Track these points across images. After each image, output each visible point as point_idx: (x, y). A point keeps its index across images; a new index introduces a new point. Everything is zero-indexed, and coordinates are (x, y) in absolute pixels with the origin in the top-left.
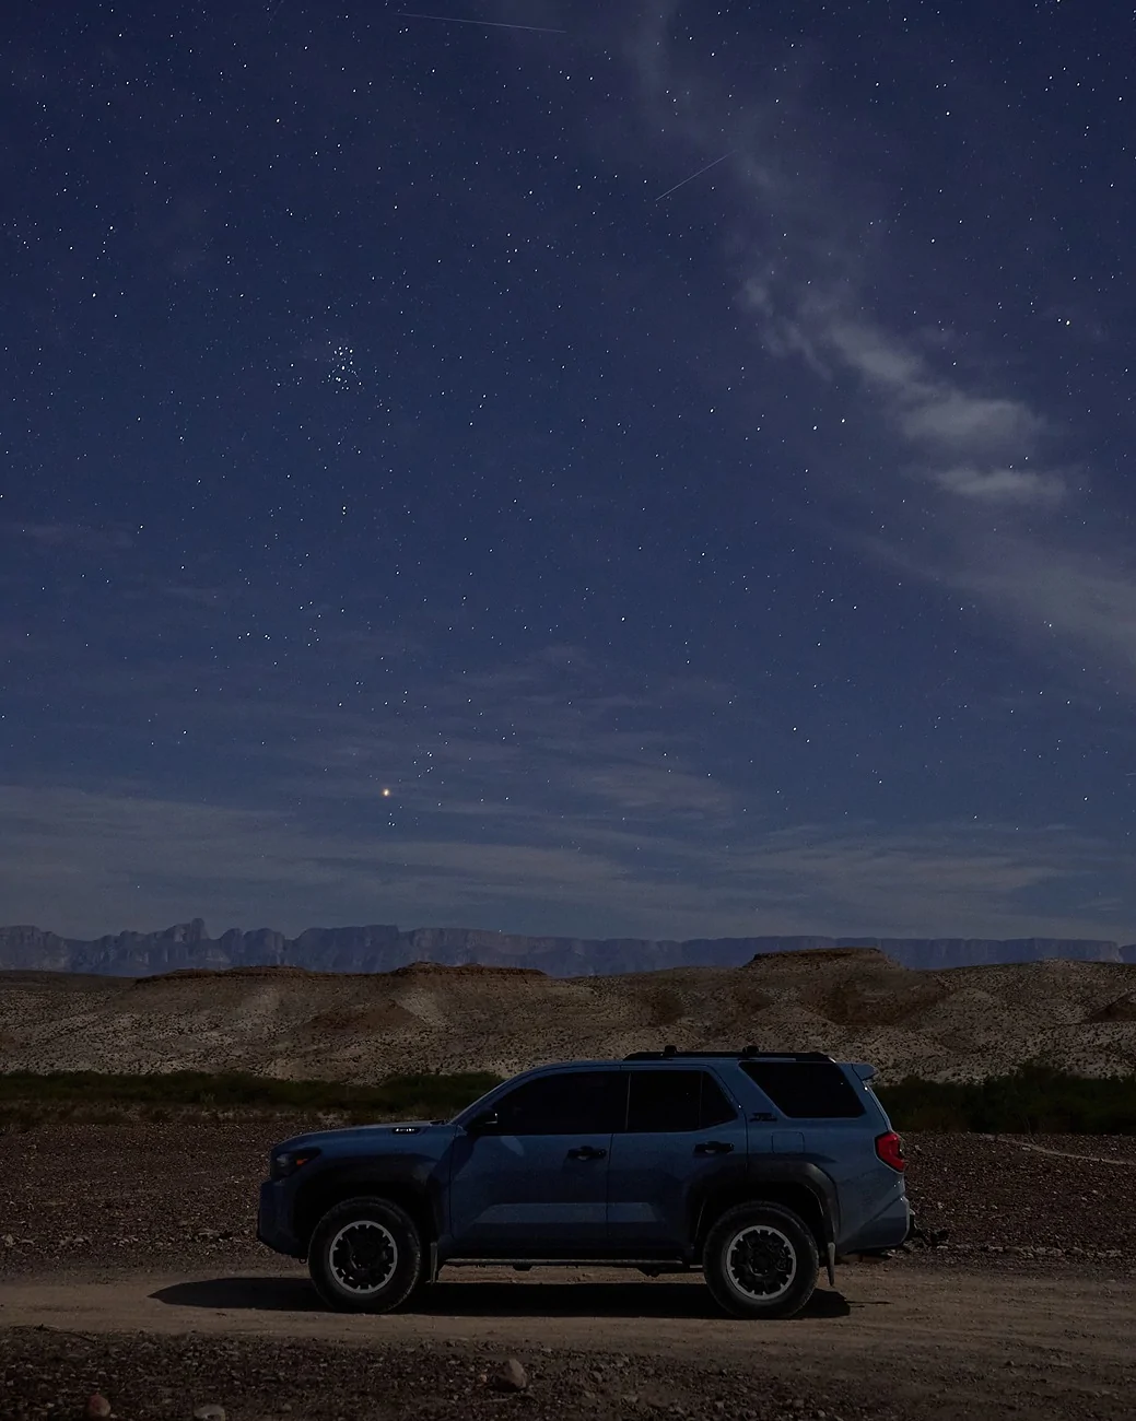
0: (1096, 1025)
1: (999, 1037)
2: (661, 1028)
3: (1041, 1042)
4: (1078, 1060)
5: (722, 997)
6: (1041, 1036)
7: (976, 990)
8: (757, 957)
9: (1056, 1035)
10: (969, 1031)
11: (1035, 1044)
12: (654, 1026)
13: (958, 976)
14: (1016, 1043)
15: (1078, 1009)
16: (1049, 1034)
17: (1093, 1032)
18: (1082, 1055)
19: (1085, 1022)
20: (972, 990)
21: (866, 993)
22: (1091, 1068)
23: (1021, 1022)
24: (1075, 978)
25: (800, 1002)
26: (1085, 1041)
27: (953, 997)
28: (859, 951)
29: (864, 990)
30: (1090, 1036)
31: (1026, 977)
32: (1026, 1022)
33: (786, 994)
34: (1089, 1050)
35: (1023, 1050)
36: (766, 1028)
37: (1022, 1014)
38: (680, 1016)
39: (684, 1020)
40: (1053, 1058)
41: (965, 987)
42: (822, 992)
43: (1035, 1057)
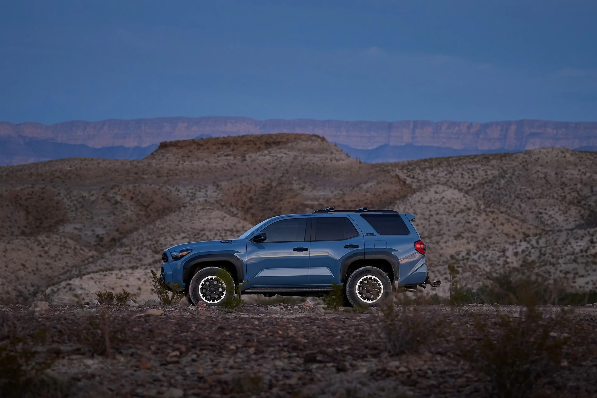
0: (592, 231)
1: (472, 246)
2: (40, 238)
3: (523, 251)
4: (567, 273)
5: (118, 198)
6: (524, 245)
7: (446, 188)
8: (164, 146)
9: (542, 242)
10: (435, 239)
11: (516, 254)
12: (31, 234)
13: (423, 170)
14: (493, 254)
15: (573, 211)
16: (534, 242)
17: (587, 238)
18: (571, 266)
19: (579, 227)
20: (441, 188)
21: (306, 193)
22: (580, 282)
23: (500, 227)
24: (572, 172)
25: (220, 205)
26: (577, 249)
27: (416, 197)
28: (298, 137)
29: (303, 188)
30: (583, 244)
31: (510, 171)
32: (507, 228)
33: (202, 194)
34: (580, 260)
35: (501, 262)
36: (178, 237)
37: (502, 218)
38: (62, 221)
39: (69, 228)
40: (536, 270)
41: (431, 185)
42: (249, 191)
43: (515, 269)
